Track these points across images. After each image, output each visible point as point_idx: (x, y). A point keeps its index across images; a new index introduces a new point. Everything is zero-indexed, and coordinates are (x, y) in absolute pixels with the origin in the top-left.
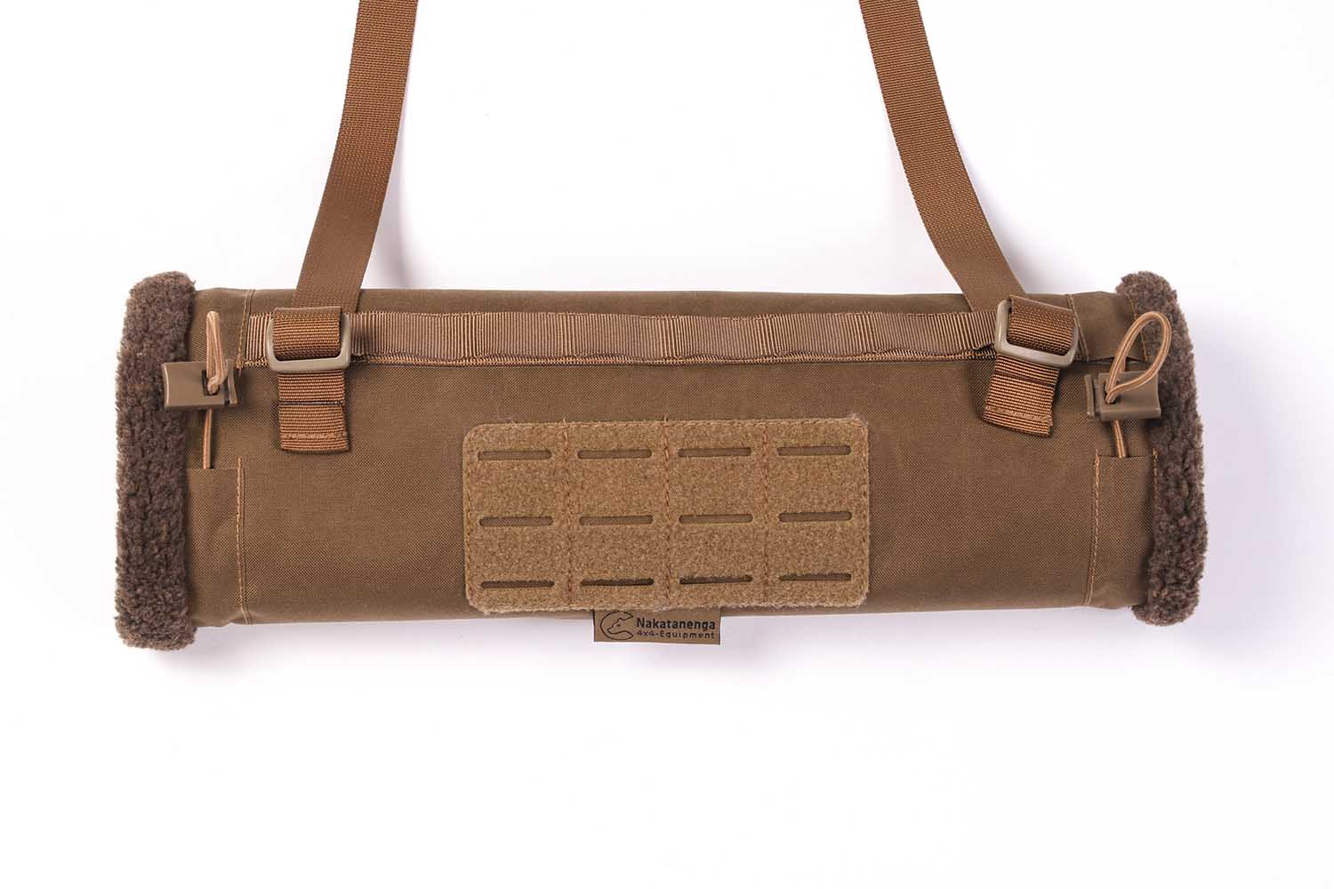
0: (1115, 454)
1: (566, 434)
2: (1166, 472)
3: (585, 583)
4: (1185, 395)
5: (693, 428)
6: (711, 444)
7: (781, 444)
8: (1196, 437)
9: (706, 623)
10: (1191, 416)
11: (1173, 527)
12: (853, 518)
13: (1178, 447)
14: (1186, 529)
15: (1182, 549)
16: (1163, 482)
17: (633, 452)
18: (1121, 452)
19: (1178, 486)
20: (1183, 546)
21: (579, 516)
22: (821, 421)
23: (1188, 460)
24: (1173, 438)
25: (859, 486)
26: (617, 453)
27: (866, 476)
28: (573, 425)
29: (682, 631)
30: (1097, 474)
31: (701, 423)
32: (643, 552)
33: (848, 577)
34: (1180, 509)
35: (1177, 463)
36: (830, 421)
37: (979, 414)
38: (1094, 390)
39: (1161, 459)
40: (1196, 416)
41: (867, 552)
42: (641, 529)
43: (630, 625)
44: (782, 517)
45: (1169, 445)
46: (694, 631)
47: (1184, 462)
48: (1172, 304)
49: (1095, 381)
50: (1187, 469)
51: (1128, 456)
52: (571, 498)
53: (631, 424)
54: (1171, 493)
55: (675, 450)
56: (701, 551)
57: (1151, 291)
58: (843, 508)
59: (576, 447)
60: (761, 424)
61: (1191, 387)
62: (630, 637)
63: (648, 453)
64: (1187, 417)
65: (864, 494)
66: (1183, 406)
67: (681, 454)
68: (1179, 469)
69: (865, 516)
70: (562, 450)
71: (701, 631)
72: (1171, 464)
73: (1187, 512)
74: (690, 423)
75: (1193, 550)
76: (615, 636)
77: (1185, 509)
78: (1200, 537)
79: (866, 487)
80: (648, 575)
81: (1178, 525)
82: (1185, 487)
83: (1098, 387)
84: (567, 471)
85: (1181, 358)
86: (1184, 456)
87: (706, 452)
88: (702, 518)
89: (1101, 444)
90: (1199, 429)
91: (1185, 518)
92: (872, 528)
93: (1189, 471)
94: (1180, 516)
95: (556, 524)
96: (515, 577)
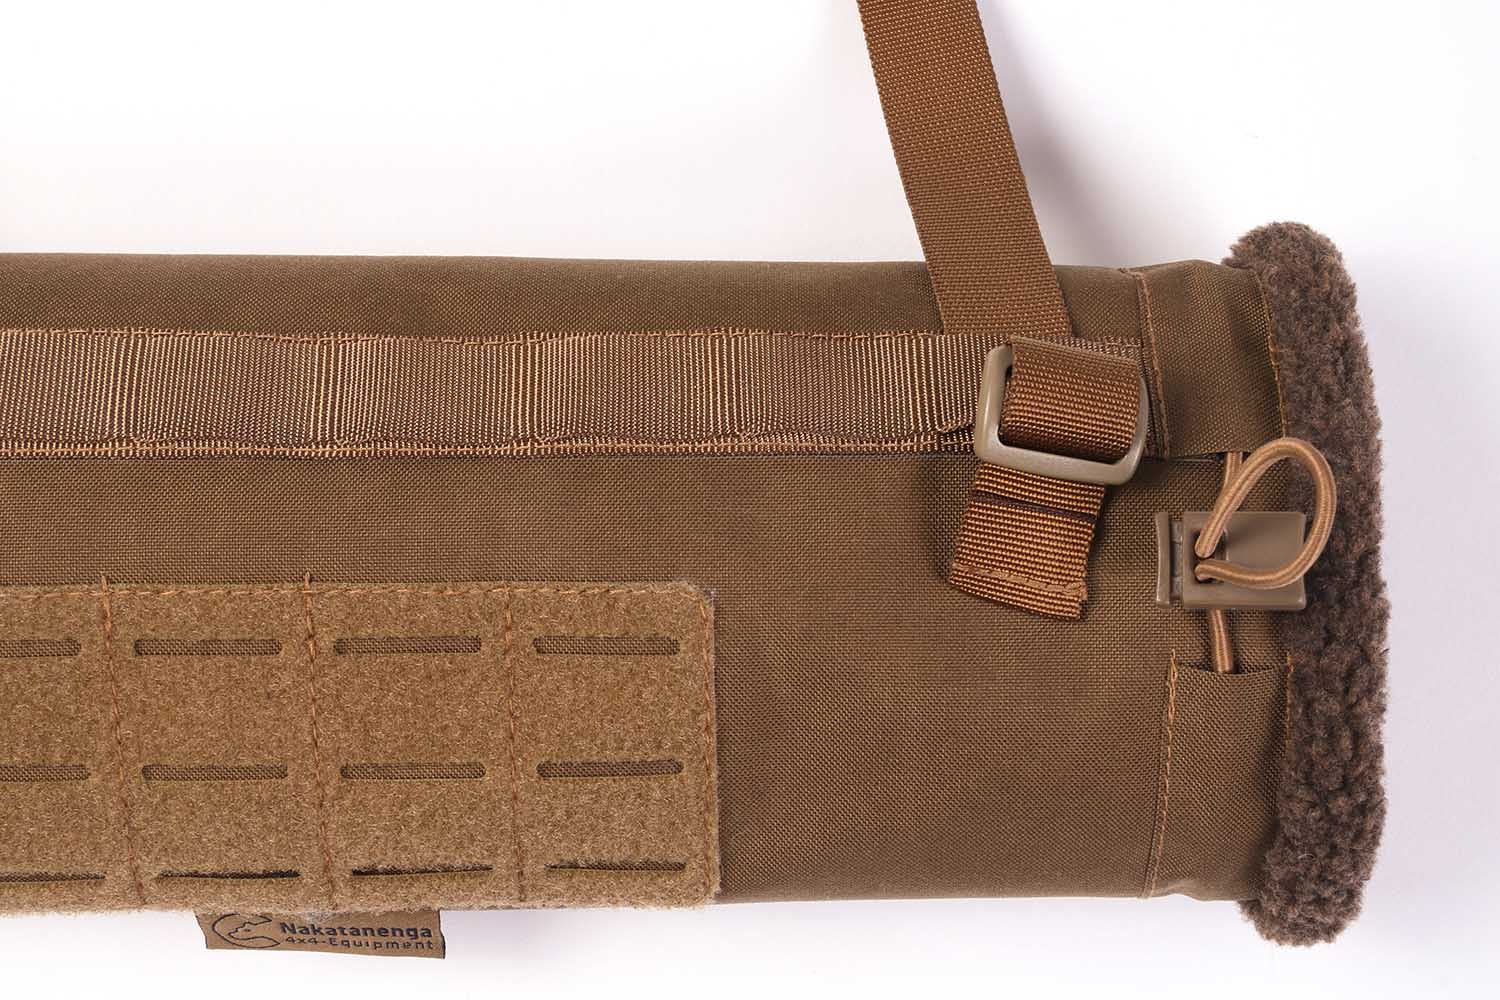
0: (1208, 664)
1: (107, 606)
2: (1309, 705)
3: (165, 877)
4: (1358, 548)
5: (363, 599)
6: (399, 631)
7: (539, 631)
8: (1376, 636)
9: (415, 930)
10: (1367, 595)
11: (1316, 814)
12: (684, 773)
13: (1338, 660)
14: (1344, 818)
15: (1334, 851)
16: (1304, 725)
17: (242, 647)
18: (1223, 661)
19: (1332, 736)
20: (1334, 847)
21: (141, 766)
22: (619, 590)
23: (1356, 689)
24: (1328, 642)
25: (695, 713)
26: (208, 648)
27: (710, 696)
28: (121, 590)
29: (370, 939)
30: (1172, 698)
31: (377, 589)
32: (269, 829)
33: (681, 867)
34: (1333, 782)
35: (1332, 692)
36: (639, 590)
37: (941, 572)
38: (1172, 545)
39: (1301, 681)
40: (1377, 587)
41: (715, 831)
42: (262, 789)
43: (271, 930)
44: (544, 771)
45: (1319, 654)
46: (391, 939)
47: (1347, 691)
48: (1344, 328)
49: (1176, 527)
50: (1351, 707)
51: (1237, 668)
52: (125, 730)
53: (239, 590)
54: (1314, 750)
55: (327, 641)
56: (386, 829)
57: (1304, 292)
58: (664, 754)
59: (127, 635)
60: (499, 592)
61: (1371, 525)
62: (275, 945)
63: (274, 647)
64: (1359, 596)
65: (707, 728)
66: (1353, 572)
67: (340, 648)
68: (1335, 706)
69: (708, 769)
70: (100, 639)
71: (406, 939)
72: (1321, 694)
73: (1346, 786)
74: (355, 591)
75: (1353, 851)
76: (245, 943)
77: (1345, 781)
78: (1369, 828)
79: (709, 716)
80: (284, 865)
81: (1328, 811)
82: (1346, 743)
83: (1182, 539)
84: (113, 679)
85: (1356, 462)
86: (1350, 674)
87: (392, 645)
88: (385, 772)
89: (1182, 643)
90: (1383, 616)
91: (1341, 801)
92: (723, 790)
93: (1358, 710)
94: (1334, 794)
95: (95, 780)
96: (27, 868)
